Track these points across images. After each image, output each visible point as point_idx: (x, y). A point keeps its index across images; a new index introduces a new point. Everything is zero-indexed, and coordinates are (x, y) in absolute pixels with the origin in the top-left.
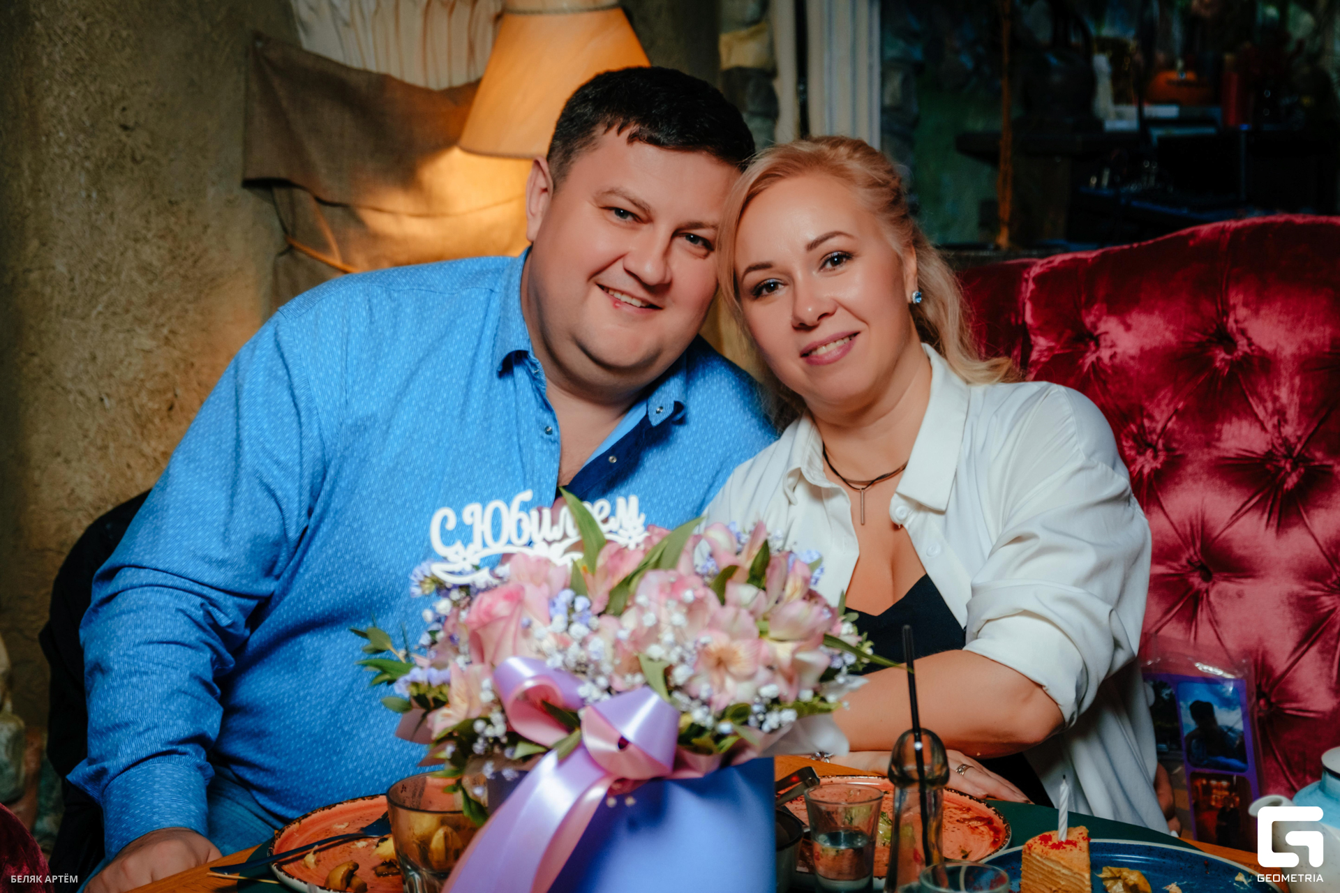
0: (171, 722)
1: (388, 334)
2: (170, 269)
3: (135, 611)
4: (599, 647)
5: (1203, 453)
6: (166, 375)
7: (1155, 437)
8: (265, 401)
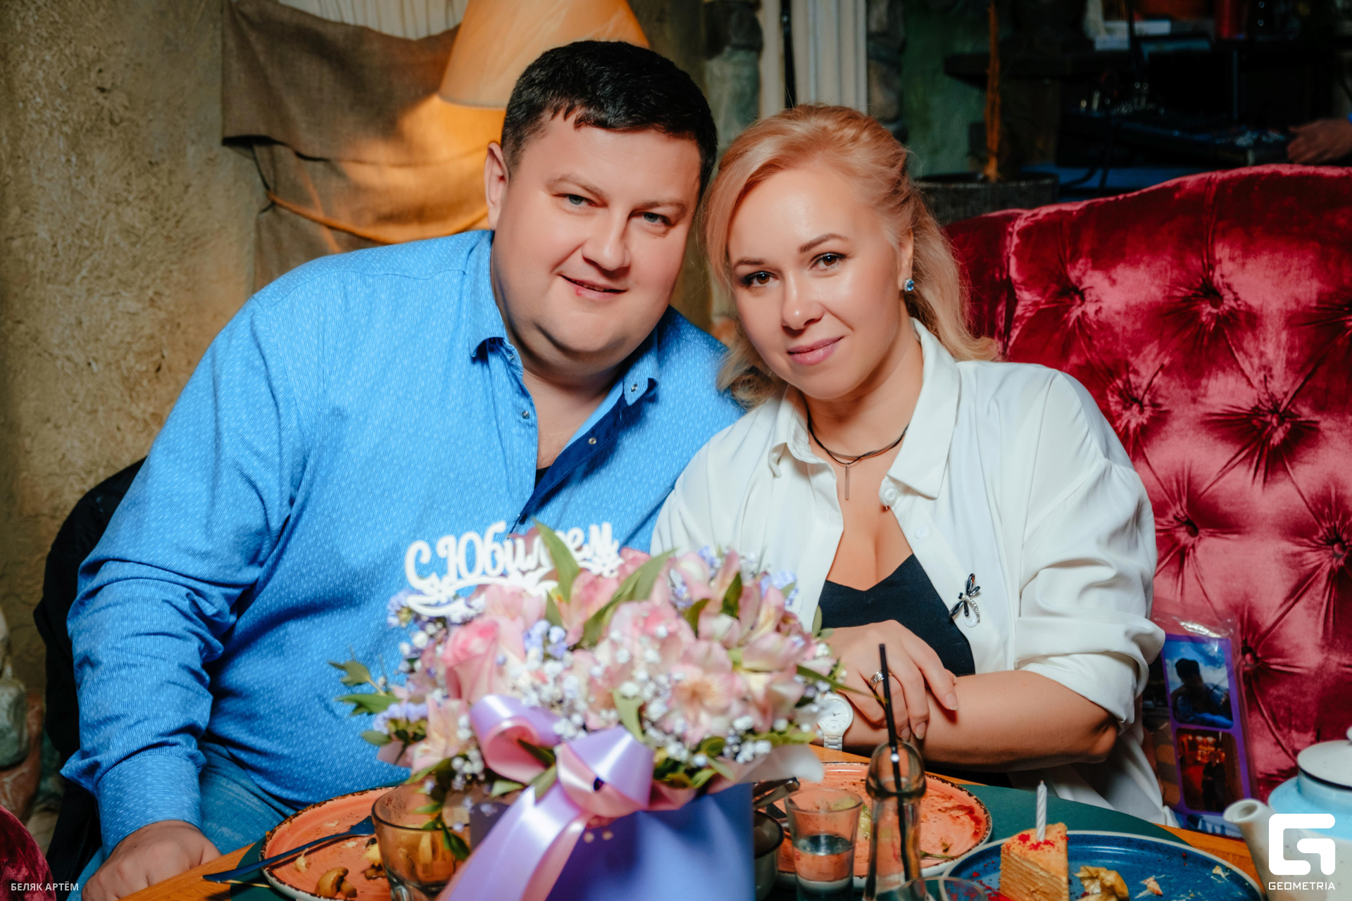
0: (161, 714)
1: (363, 321)
2: (152, 230)
3: (121, 604)
4: (573, 685)
5: (1189, 409)
6: (152, 337)
7: (1141, 392)
8: (243, 392)
